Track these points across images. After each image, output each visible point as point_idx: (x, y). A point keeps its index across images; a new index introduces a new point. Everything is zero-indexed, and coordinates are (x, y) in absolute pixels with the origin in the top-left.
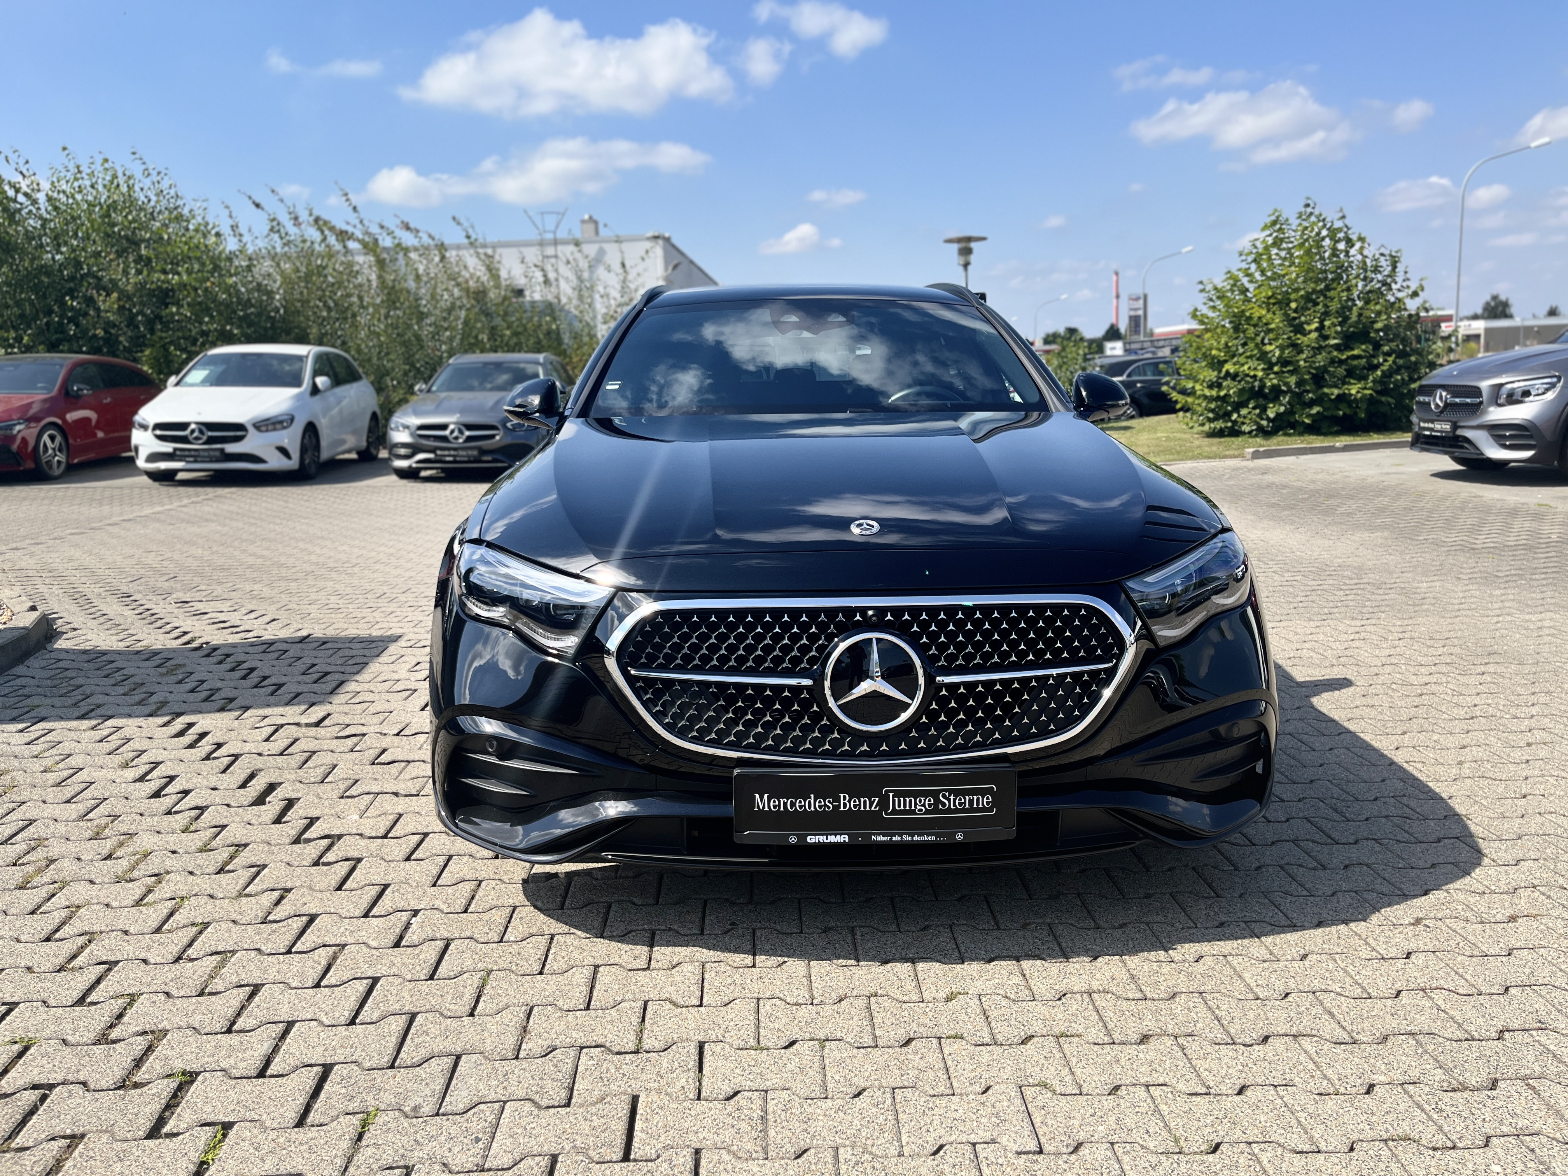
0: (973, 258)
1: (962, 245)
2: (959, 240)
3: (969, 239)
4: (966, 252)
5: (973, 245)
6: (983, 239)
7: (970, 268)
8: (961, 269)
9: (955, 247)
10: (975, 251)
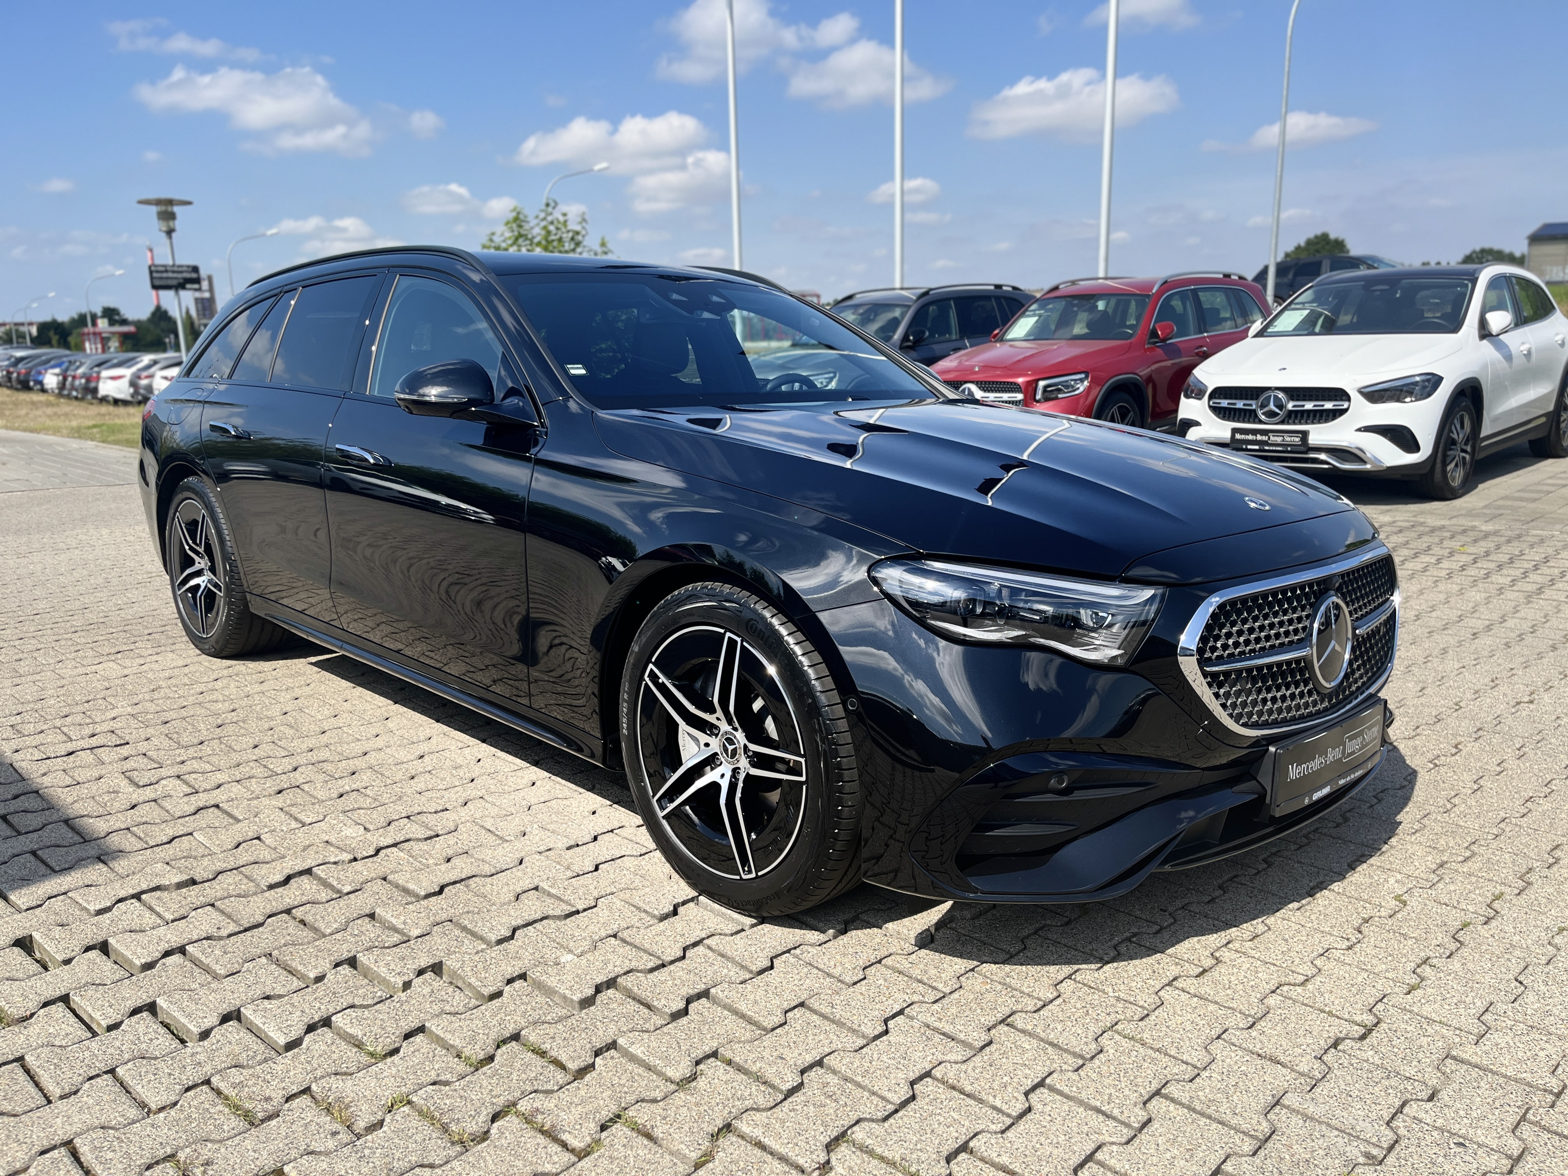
0: (178, 224)
1: (163, 208)
2: (158, 202)
3: (170, 202)
4: (168, 216)
5: (176, 209)
6: (189, 203)
7: (174, 235)
8: (164, 235)
9: (154, 209)
10: (178, 215)
